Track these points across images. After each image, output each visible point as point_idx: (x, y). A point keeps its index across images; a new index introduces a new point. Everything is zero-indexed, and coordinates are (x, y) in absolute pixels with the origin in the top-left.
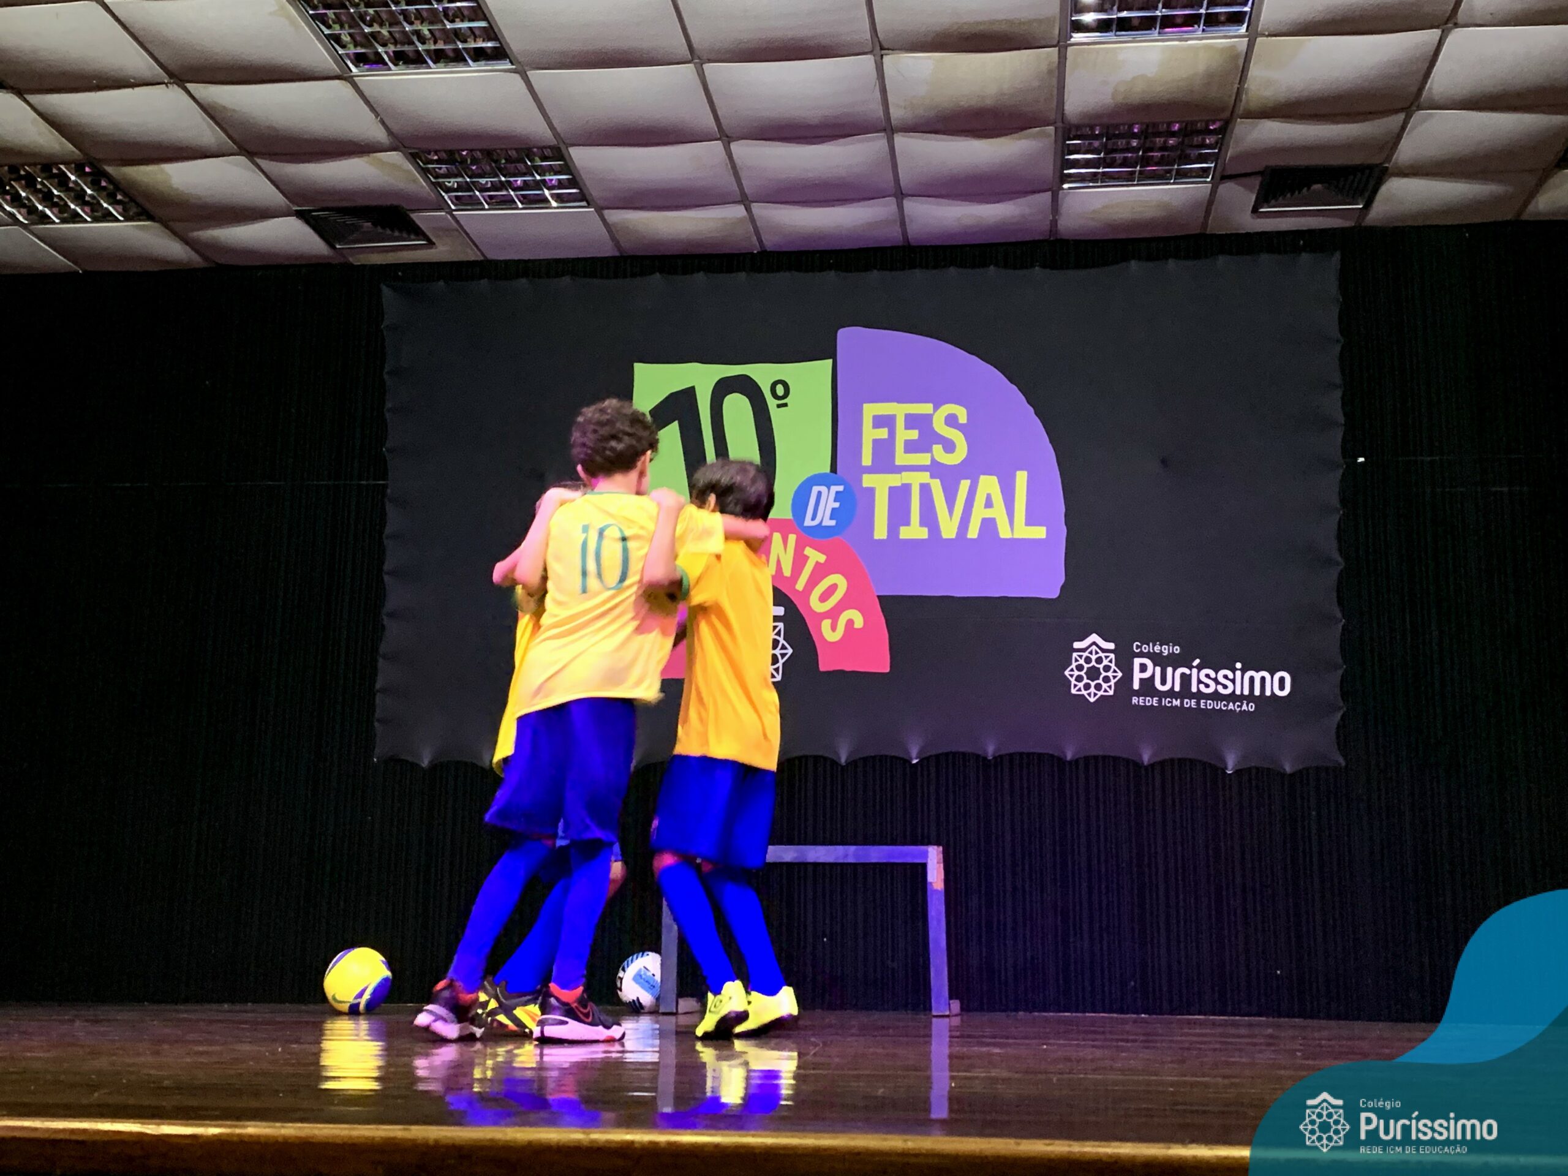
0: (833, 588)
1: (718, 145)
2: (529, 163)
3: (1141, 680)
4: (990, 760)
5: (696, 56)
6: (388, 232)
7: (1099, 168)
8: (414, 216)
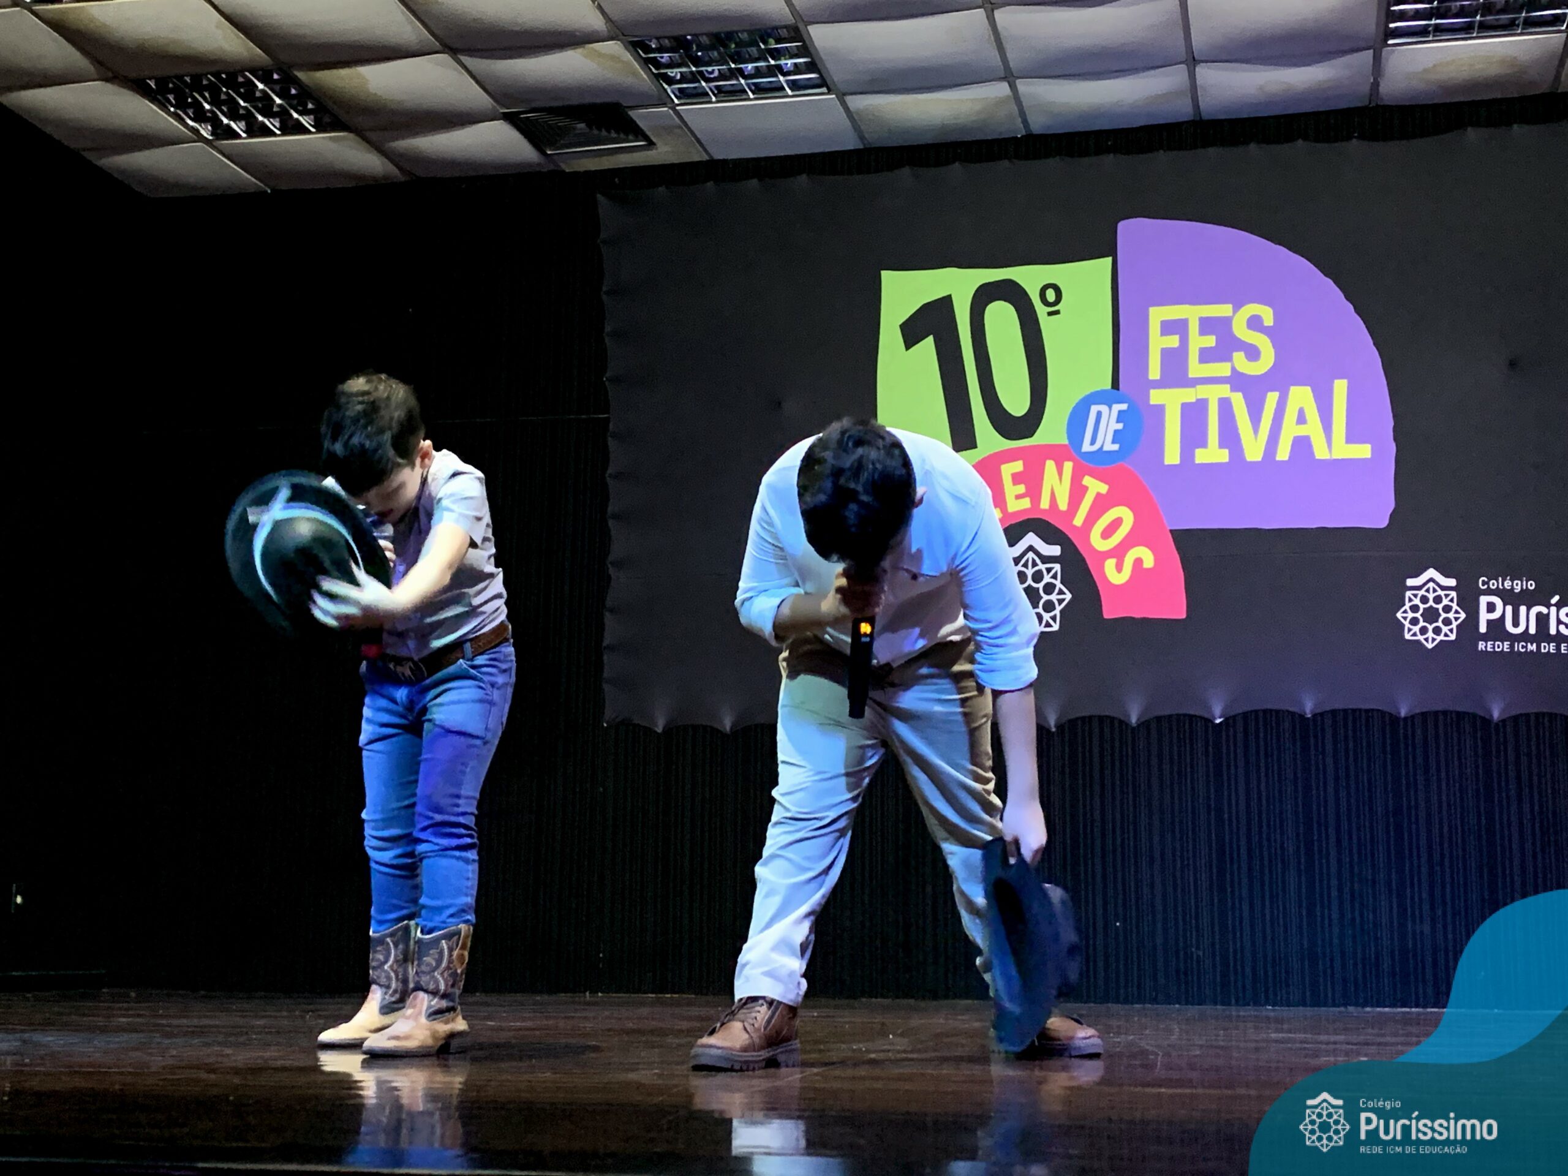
0: (1117, 523)
1: (980, 14)
2: (763, 46)
3: (1489, 622)
4: (1308, 718)
6: (606, 133)
7: (1430, 19)
8: (633, 114)
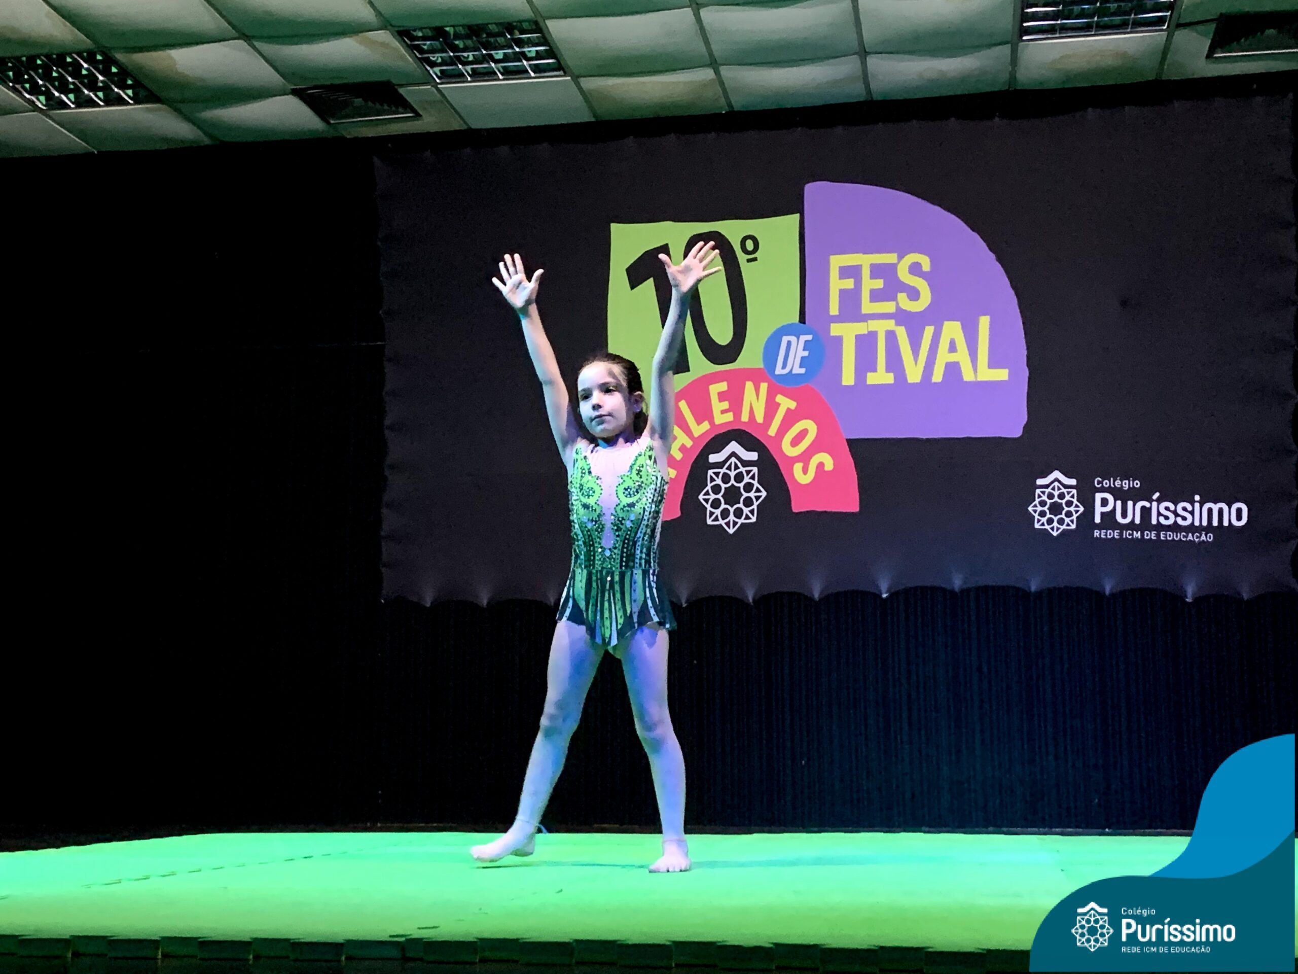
0: (803, 434)
1: (688, 11)
3: (1103, 514)
4: (957, 593)
6: (378, 106)
7: (1056, 20)
8: (402, 91)
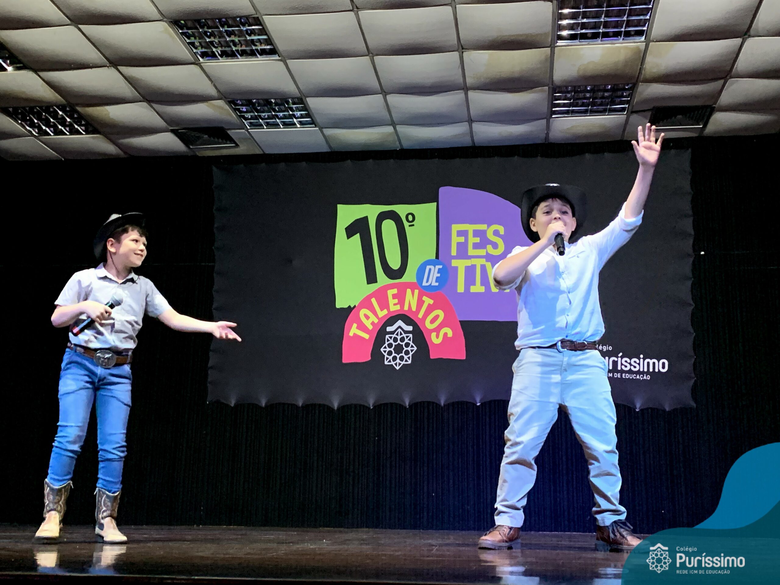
0: (437, 317)
1: (380, 96)
2: (287, 106)
5: (370, 53)
6: (216, 140)
7: (570, 107)
8: (229, 132)
